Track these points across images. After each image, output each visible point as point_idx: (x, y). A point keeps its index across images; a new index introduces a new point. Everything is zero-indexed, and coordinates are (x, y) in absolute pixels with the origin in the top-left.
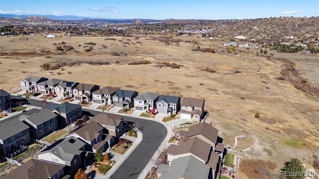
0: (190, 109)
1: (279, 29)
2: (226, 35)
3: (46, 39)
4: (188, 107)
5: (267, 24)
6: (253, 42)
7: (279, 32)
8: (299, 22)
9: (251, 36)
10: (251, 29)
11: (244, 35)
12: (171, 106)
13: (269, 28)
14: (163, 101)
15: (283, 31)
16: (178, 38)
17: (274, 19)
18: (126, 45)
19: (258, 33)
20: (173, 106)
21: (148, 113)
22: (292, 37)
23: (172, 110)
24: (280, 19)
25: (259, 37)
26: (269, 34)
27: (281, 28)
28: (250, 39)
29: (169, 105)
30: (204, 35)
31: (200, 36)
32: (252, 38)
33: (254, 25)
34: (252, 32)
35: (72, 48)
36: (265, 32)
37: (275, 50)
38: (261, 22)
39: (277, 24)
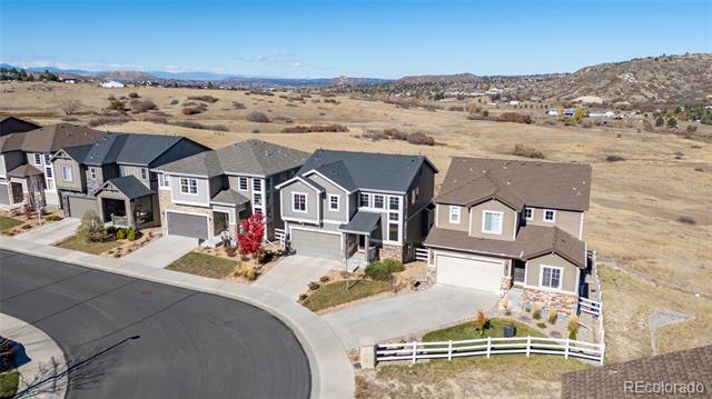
0: (496, 222)
1: (688, 81)
2: (550, 97)
3: (99, 90)
4: (484, 210)
5: (655, 68)
6: (623, 108)
7: (687, 87)
9: (617, 97)
10: (614, 80)
11: (597, 94)
12: (370, 209)
13: (661, 77)
14: (319, 177)
15: (697, 84)
16: (433, 103)
17: (670, 58)
18: (295, 102)
19: (635, 89)
20: (386, 211)
21: (231, 252)
23: (377, 233)
24: (686, 57)
25: (639, 98)
26: (663, 90)
27: (692, 77)
28: (614, 102)
29: (358, 200)
30: (495, 98)
31: (487, 99)
32: (619, 100)
33: (623, 72)
34: (618, 87)
35: (153, 107)
36: (652, 87)
37: (694, 119)
38: (638, 65)
39: (681, 70)
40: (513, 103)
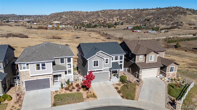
1: (77, 18)
2: (45, 22)
4: (150, 55)
5: (70, 14)
8: (86, 14)
10: (61, 17)
11: (58, 21)
12: (114, 61)
13: (71, 17)
17: (72, 12)
19: (67, 19)
22: (87, 21)
24: (75, 12)
25: (68, 22)
26: (73, 20)
27: (78, 17)
28: (63, 23)
30: (28, 22)
31: (26, 22)
32: (64, 22)
33: (62, 15)
34: (63, 19)
36: (70, 19)
37: (84, 27)
38: (66, 13)
39: (75, 15)
40: (35, 23)
